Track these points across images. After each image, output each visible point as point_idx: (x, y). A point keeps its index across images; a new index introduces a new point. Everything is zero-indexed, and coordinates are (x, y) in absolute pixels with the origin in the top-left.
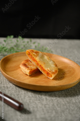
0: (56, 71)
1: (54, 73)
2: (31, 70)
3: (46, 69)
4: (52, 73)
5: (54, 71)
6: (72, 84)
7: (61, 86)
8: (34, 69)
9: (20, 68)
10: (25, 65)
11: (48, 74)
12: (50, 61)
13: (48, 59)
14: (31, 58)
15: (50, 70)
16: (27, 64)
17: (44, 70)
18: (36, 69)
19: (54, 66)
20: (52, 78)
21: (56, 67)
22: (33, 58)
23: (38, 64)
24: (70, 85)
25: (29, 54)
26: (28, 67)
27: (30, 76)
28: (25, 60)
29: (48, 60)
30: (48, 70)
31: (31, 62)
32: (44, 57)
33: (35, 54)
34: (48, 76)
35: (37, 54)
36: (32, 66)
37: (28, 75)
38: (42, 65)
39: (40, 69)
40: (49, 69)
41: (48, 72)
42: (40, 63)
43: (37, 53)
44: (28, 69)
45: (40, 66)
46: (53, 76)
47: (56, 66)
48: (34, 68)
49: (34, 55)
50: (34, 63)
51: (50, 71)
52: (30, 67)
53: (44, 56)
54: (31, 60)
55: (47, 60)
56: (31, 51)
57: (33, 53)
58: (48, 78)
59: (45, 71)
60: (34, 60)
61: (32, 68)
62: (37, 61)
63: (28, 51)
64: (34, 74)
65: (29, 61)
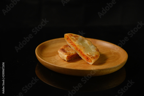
0: (97, 56)
1: (94, 58)
2: (69, 54)
3: (85, 54)
4: (92, 58)
5: (94, 56)
6: (112, 68)
7: (99, 70)
8: (73, 54)
9: (58, 54)
10: (63, 50)
11: (88, 59)
12: (91, 46)
13: (89, 43)
14: (70, 43)
15: (89, 55)
16: (65, 49)
17: (84, 55)
18: (75, 54)
19: (96, 50)
21: (97, 52)
22: (72, 42)
23: (77, 49)
24: (110, 70)
25: (68, 39)
26: (65, 52)
27: (68, 61)
29: (88, 44)
30: (88, 55)
31: (70, 47)
32: (85, 41)
33: (75, 38)
34: (88, 61)
36: (70, 51)
38: (81, 50)
39: (79, 54)
40: (88, 53)
41: (88, 56)
42: (79, 48)
43: (77, 37)
44: (66, 54)
45: (80, 50)
46: (93, 61)
47: (98, 50)
48: (72, 52)
49: (73, 39)
50: (73, 48)
51: (90, 56)
52: (68, 51)
53: (85, 40)
55: (87, 45)
56: (69, 35)
57: (72, 37)
58: (87, 63)
59: (85, 56)
60: (74, 45)
61: (70, 53)
62: (76, 46)
63: (66, 35)
64: (73, 59)
65: (68, 46)
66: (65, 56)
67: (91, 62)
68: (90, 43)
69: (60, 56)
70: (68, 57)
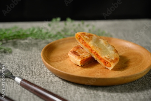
0: (116, 59)
1: (113, 61)
2: (83, 58)
3: (103, 57)
4: (111, 61)
5: (113, 59)
6: (138, 74)
7: (123, 77)
8: (87, 57)
10: (75, 53)
11: (106, 63)
12: (109, 46)
13: (105, 43)
14: (83, 43)
15: (108, 58)
16: (77, 51)
17: (100, 59)
18: (90, 57)
19: (114, 52)
20: (111, 68)
21: (116, 54)
22: (85, 43)
23: (92, 51)
24: (136, 76)
25: (80, 39)
26: (78, 55)
27: (81, 66)
28: (75, 47)
29: (105, 45)
30: (106, 58)
31: (83, 49)
32: (100, 41)
33: (88, 38)
34: (106, 65)
35: (89, 37)
36: (83, 54)
37: (80, 65)
38: (97, 52)
39: (94, 57)
40: (106, 56)
41: (106, 60)
42: (94, 49)
43: (91, 37)
44: (79, 58)
45: (95, 53)
46: (113, 65)
47: (116, 52)
48: (86, 56)
49: (86, 39)
50: (86, 49)
51: (108, 59)
52: (80, 54)
53: (100, 40)
54: (82, 46)
55: (103, 46)
56: (82, 34)
57: (85, 37)
58: (105, 68)
59: (102, 59)
60: (87, 46)
61: (84, 56)
62: (90, 47)
63: (77, 35)
64: (87, 64)
65: (80, 48)
66: (78, 61)
67: (111, 66)
68: (107, 43)
69: (71, 60)
70: (81, 61)
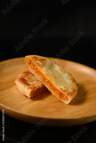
0: (74, 91)
1: (71, 94)
2: (34, 88)
3: (58, 87)
4: (68, 94)
5: (71, 90)
8: (39, 87)
9: (15, 84)
11: (61, 95)
12: (65, 74)
13: (61, 70)
14: (34, 69)
15: (64, 89)
16: (26, 79)
17: (55, 89)
18: (42, 87)
19: (71, 81)
20: (67, 102)
22: (37, 69)
23: (44, 79)
25: (30, 63)
26: (28, 84)
27: (31, 98)
29: (60, 72)
30: (62, 89)
31: (33, 75)
32: (54, 67)
33: (41, 63)
34: (61, 98)
35: (42, 63)
36: (34, 83)
38: (51, 81)
39: (47, 86)
40: (62, 87)
41: (62, 91)
42: (48, 78)
43: (44, 62)
44: (28, 89)
45: (49, 82)
46: (70, 99)
47: (74, 81)
48: (38, 85)
49: (38, 64)
50: (38, 77)
51: (65, 91)
53: (55, 65)
54: (33, 72)
55: (58, 73)
56: (33, 58)
58: (60, 101)
59: (57, 90)
60: (39, 72)
61: (35, 86)
62: (42, 75)
63: (28, 58)
64: (38, 94)
65: (30, 74)
66: (28, 92)
67: (67, 99)
68: (62, 69)
70: (31, 92)
